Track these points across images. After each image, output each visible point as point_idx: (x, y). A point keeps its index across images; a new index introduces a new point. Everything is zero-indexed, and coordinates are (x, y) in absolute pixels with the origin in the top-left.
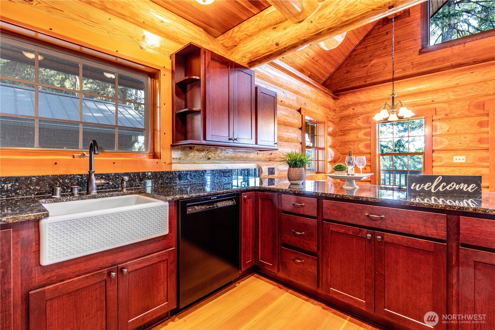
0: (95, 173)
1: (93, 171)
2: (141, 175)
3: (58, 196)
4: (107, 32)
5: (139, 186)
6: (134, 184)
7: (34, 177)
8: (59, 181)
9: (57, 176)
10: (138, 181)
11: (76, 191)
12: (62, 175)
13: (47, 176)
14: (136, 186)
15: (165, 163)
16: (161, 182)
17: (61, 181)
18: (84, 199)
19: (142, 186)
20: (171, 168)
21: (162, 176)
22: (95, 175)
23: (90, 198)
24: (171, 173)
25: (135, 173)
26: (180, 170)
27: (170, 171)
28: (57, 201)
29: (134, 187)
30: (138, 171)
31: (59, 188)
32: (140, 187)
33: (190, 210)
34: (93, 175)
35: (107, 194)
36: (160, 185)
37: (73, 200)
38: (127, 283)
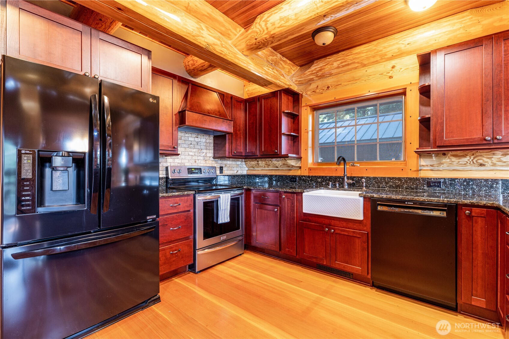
0: (347, 176)
1: (346, 174)
2: (386, 179)
3: (330, 187)
4: (365, 81)
5: (384, 187)
6: (381, 186)
7: (328, 176)
8: (337, 180)
9: (336, 176)
10: (384, 184)
11: (337, 185)
12: (339, 176)
13: (333, 176)
14: (382, 187)
15: (411, 170)
16: (406, 187)
17: (338, 179)
18: (339, 190)
19: (388, 188)
20: (418, 175)
21: (407, 182)
22: (347, 177)
23: (342, 190)
24: (417, 179)
25: (381, 178)
26: (430, 178)
27: (417, 178)
28: (329, 189)
29: (381, 188)
30: (384, 176)
31: (331, 183)
32: (385, 189)
33: (379, 208)
34: (346, 177)
35: (351, 189)
36: (405, 189)
37: (335, 190)
38: (335, 239)
